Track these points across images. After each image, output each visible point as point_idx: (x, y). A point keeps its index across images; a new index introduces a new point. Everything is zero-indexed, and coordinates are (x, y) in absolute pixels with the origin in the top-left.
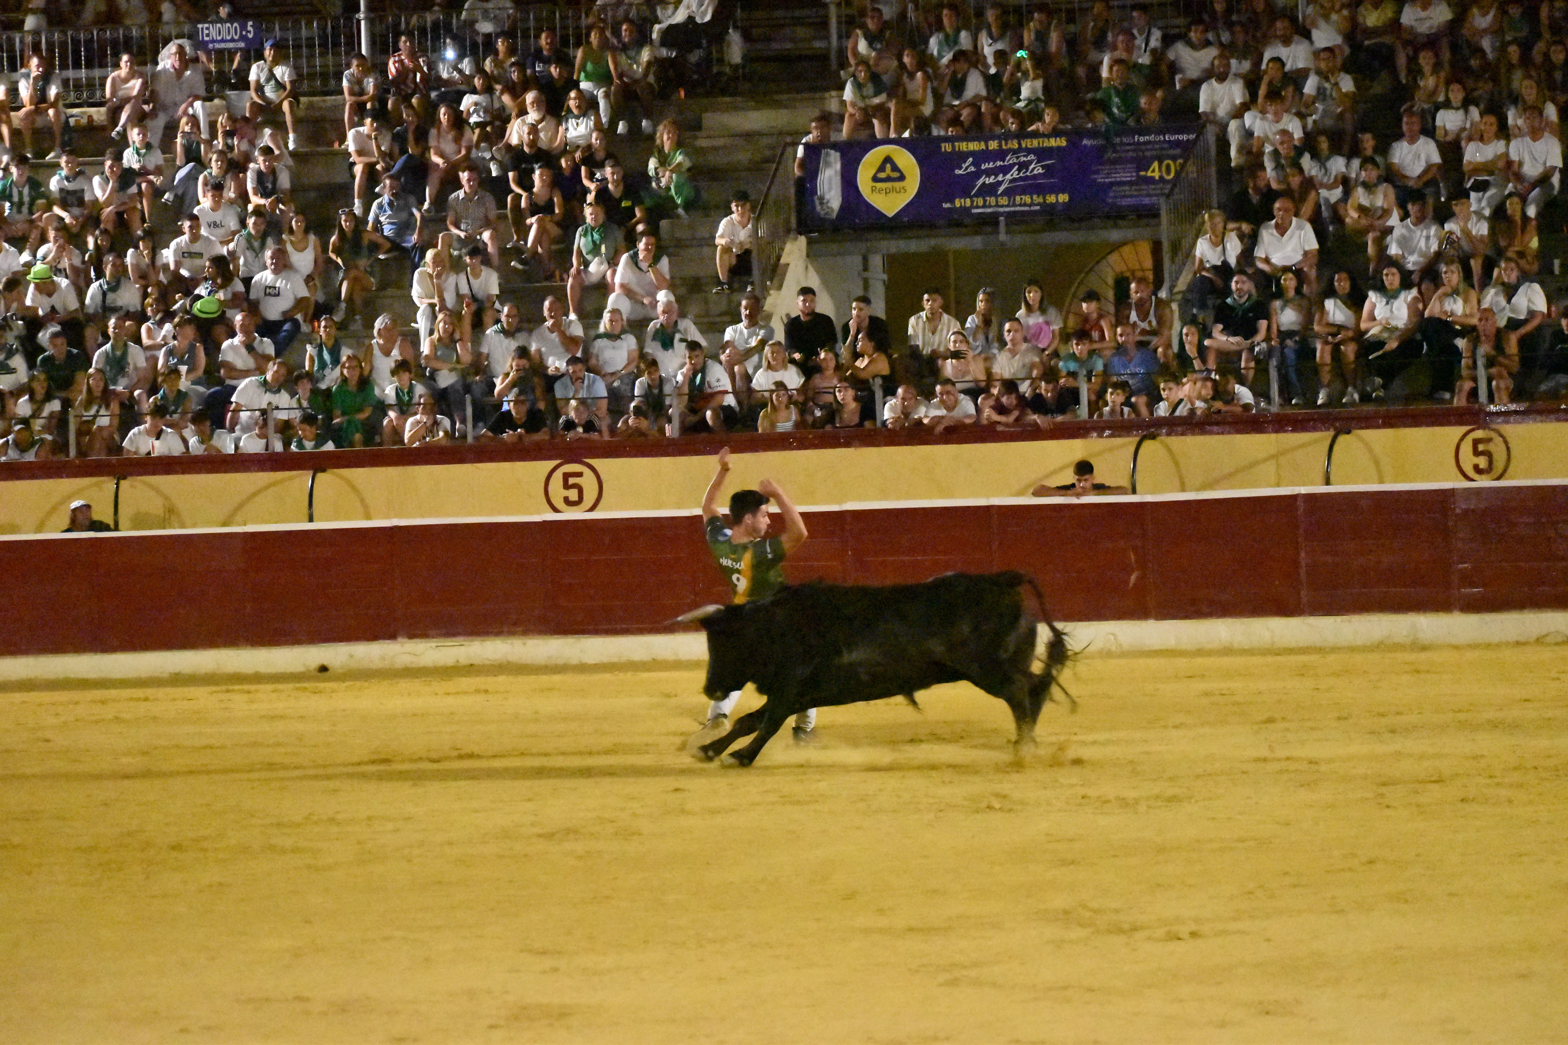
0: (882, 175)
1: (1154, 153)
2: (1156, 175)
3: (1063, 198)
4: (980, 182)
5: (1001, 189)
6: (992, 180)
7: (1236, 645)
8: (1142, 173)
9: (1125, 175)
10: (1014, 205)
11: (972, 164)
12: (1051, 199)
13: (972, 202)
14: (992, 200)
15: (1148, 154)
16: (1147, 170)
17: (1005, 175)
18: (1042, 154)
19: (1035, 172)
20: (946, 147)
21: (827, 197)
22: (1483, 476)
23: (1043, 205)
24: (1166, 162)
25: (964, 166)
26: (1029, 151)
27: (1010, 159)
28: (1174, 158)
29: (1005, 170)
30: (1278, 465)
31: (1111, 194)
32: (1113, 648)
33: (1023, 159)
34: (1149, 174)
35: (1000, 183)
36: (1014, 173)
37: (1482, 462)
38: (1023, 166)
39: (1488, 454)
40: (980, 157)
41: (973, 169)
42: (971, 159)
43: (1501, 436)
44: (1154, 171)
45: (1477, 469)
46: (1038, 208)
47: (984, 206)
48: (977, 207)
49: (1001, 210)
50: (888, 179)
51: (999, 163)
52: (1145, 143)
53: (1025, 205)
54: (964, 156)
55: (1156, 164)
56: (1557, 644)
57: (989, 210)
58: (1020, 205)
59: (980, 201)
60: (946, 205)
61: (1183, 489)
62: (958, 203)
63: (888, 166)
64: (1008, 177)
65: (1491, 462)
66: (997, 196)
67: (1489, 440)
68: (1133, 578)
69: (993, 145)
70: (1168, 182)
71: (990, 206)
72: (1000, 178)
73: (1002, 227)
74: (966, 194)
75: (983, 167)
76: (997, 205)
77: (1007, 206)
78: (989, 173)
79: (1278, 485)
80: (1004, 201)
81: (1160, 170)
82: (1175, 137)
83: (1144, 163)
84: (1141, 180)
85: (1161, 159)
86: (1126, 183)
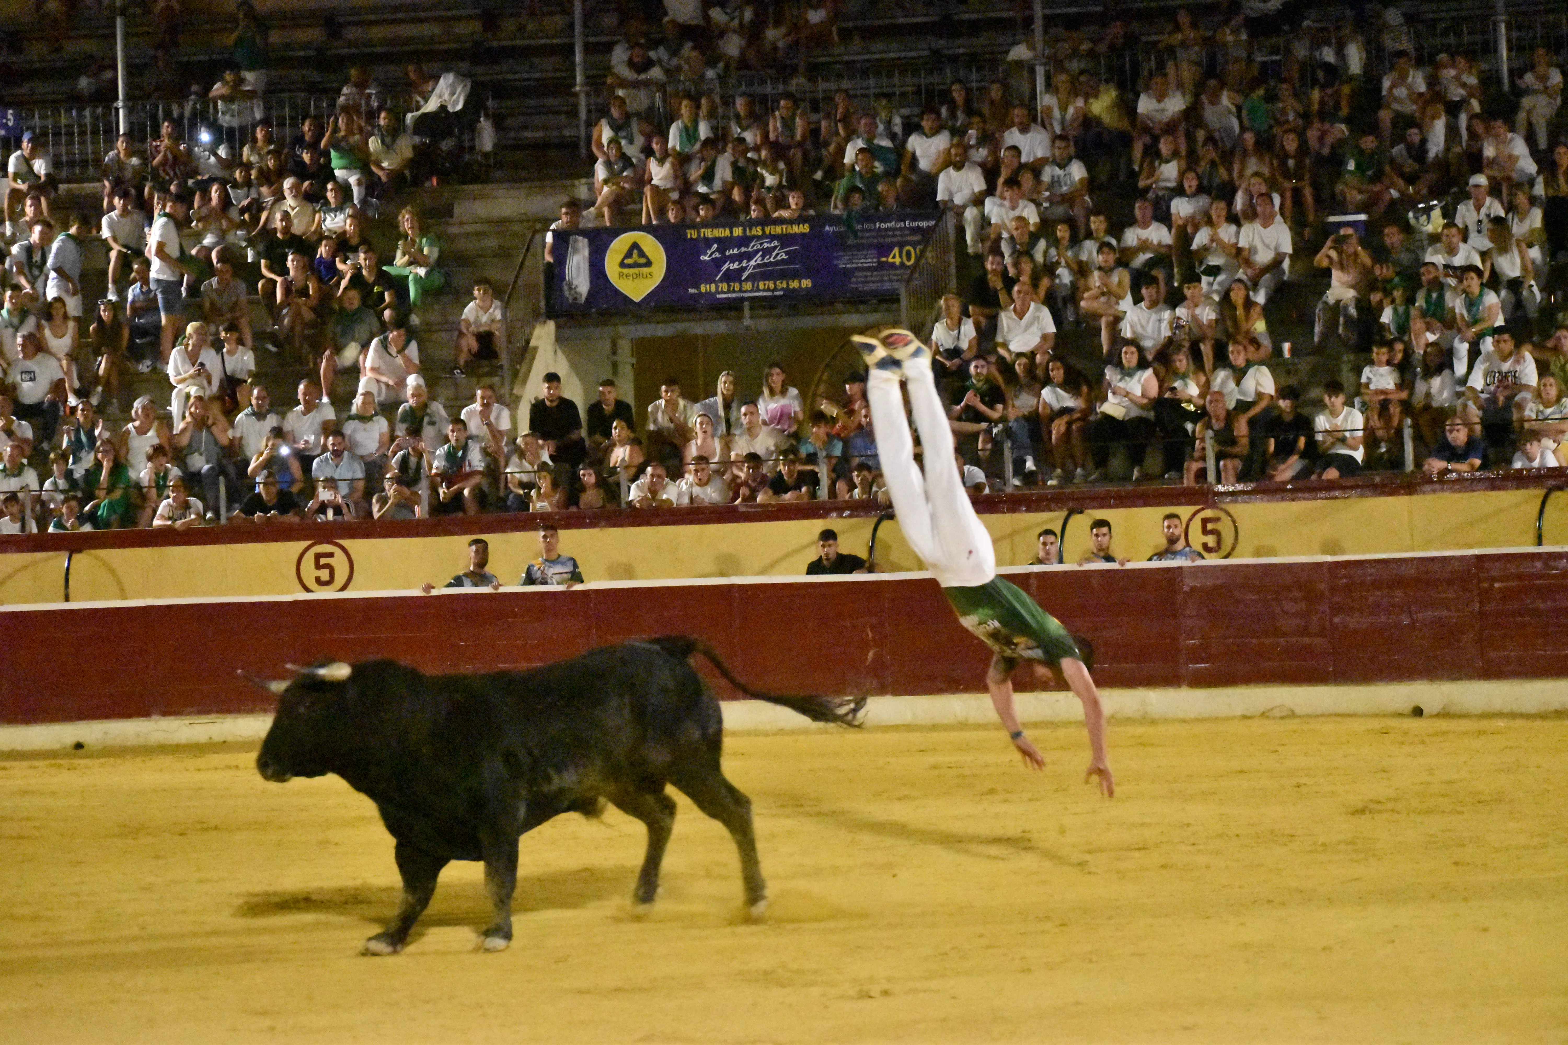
0: (628, 261)
1: (895, 240)
2: (897, 261)
3: (806, 283)
4: (725, 267)
5: (745, 275)
6: (736, 266)
7: (971, 721)
8: (884, 259)
9: (866, 261)
10: (758, 290)
11: (717, 250)
12: (794, 284)
13: (717, 287)
14: (737, 286)
15: (889, 240)
16: (887, 256)
17: (749, 261)
18: (785, 240)
19: (779, 258)
20: (692, 234)
21: (575, 282)
22: (1213, 555)
23: (787, 290)
24: (908, 248)
25: (709, 252)
26: (772, 237)
27: (754, 246)
28: (914, 244)
29: (749, 256)
30: (1013, 544)
31: (854, 280)
33: (766, 245)
34: (890, 260)
35: (743, 269)
36: (757, 260)
37: (1211, 540)
38: (767, 252)
39: (1217, 533)
40: (724, 244)
41: (717, 255)
42: (716, 246)
43: (1229, 514)
44: (895, 258)
45: (1206, 547)
46: (781, 293)
47: (728, 292)
48: (723, 292)
49: (746, 295)
50: (636, 265)
51: (743, 249)
52: (886, 230)
53: (768, 290)
54: (708, 242)
55: (896, 250)
56: (1282, 718)
57: (734, 295)
58: (764, 291)
59: (724, 286)
60: (691, 291)
62: (703, 288)
63: (635, 251)
64: (753, 263)
65: (1219, 542)
66: (741, 282)
67: (1217, 520)
68: (871, 655)
69: (738, 232)
70: (909, 267)
71: (734, 291)
72: (744, 264)
73: (747, 312)
74: (711, 280)
75: (727, 253)
76: (741, 291)
77: (752, 291)
78: (733, 258)
79: (1012, 563)
80: (748, 286)
81: (901, 256)
82: (915, 224)
83: (885, 250)
84: (882, 266)
85: (901, 246)
86: (868, 269)
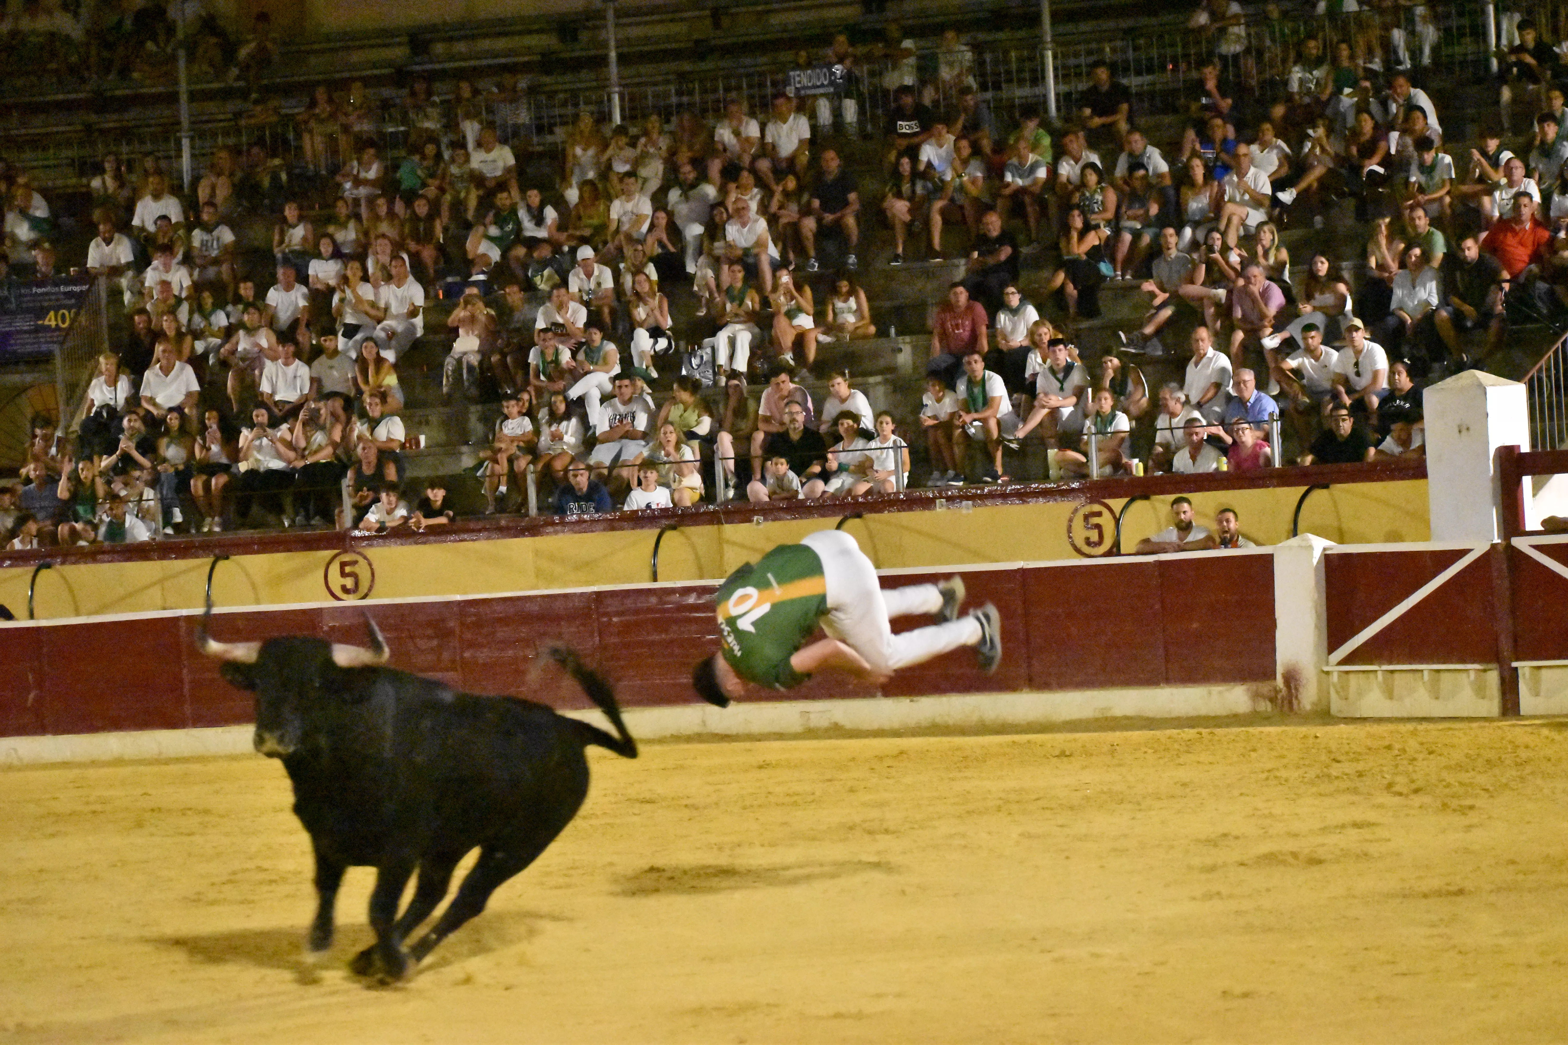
1: (51, 304)
2: (53, 323)
7: (126, 757)
8: (40, 322)
9: (22, 324)
15: (46, 304)
16: (44, 319)
22: (351, 596)
24: (61, 312)
28: (69, 308)
30: (163, 589)
31: (12, 342)
32: (16, 762)
34: (46, 323)
37: (349, 582)
39: (353, 575)
43: (365, 558)
44: (51, 320)
45: (345, 589)
52: (42, 294)
55: (52, 313)
61: (77, 613)
65: (357, 584)
67: (355, 563)
68: (32, 696)
70: (64, 329)
79: (164, 608)
81: (56, 320)
82: (69, 289)
83: (42, 313)
84: (38, 330)
85: (57, 309)
86: (26, 332)
